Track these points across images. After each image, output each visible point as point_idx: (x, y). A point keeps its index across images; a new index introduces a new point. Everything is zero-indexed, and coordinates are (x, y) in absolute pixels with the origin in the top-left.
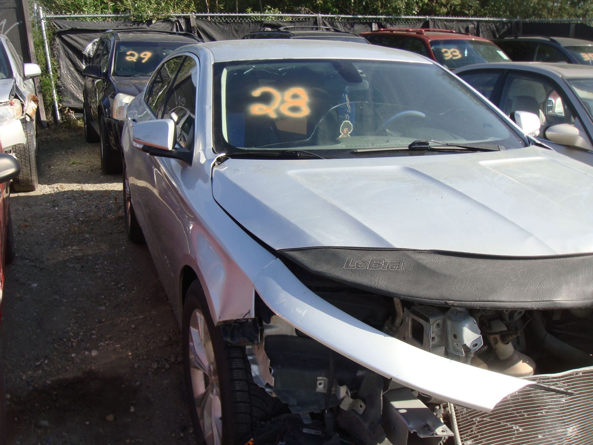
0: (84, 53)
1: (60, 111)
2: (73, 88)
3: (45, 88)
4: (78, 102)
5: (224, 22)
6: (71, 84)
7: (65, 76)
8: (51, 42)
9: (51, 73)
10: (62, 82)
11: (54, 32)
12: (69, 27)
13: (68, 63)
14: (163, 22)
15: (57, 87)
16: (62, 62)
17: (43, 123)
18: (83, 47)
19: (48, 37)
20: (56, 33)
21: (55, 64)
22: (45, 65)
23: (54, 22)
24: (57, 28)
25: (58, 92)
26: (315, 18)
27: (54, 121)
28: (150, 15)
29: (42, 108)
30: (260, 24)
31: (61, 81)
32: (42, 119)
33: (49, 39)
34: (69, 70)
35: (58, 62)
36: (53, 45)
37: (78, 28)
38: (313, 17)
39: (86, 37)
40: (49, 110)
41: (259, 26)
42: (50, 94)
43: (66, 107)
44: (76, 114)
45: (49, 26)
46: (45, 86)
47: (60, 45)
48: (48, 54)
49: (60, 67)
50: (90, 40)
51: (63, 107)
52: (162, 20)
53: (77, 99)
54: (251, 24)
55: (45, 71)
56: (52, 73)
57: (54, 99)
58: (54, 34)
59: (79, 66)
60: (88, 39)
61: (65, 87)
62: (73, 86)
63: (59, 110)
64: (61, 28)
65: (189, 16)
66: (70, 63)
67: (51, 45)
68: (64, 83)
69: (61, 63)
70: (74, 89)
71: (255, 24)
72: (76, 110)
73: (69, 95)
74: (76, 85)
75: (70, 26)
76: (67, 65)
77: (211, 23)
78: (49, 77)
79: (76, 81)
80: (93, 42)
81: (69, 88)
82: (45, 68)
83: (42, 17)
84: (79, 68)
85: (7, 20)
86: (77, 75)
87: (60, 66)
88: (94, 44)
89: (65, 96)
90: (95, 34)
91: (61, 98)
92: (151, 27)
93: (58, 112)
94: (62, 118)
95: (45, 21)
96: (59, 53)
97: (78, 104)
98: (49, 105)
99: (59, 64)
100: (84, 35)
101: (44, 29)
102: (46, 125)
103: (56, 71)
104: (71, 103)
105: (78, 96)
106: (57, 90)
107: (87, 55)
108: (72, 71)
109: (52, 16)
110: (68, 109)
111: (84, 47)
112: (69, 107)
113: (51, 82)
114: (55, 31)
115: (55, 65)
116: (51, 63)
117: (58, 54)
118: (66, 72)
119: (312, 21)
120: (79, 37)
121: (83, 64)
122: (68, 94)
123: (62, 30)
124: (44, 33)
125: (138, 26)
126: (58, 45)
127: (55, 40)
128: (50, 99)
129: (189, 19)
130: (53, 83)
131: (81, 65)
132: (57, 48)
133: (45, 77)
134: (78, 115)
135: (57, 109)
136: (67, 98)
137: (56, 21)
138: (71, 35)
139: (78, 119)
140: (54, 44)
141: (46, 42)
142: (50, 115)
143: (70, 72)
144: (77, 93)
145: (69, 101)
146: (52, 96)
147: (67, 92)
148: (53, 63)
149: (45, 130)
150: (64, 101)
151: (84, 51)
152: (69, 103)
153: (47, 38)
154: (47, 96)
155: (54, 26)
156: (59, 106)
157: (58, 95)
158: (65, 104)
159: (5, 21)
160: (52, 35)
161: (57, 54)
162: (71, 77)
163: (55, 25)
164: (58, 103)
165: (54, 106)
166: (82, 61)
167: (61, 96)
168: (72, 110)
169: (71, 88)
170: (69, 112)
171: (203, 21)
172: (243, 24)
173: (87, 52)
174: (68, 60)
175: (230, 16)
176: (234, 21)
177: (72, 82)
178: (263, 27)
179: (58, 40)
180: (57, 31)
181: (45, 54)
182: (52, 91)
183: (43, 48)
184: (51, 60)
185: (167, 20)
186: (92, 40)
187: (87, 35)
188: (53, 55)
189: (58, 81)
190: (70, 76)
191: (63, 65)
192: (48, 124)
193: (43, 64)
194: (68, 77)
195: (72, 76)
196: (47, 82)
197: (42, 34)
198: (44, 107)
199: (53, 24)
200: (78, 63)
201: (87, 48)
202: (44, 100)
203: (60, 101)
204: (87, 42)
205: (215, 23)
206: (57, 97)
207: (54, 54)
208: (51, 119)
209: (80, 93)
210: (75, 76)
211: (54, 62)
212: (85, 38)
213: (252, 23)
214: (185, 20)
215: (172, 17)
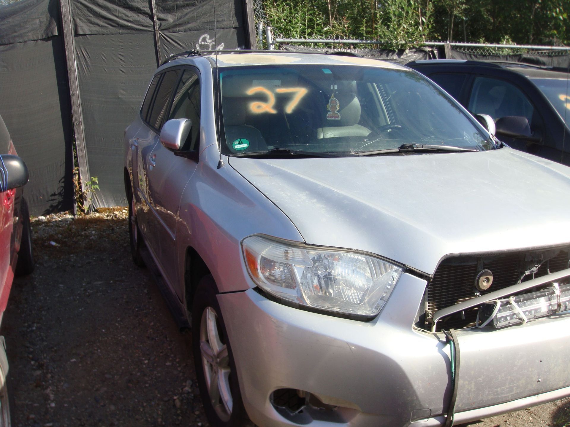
5: (480, 55)
14: (415, 52)
23: (285, 48)
28: (400, 42)
30: (518, 58)
52: (414, 50)
54: (508, 57)
65: (444, 45)
71: (512, 58)
77: (466, 56)
83: (270, 40)
85: (225, 45)
92: (402, 59)
109: (282, 39)
125: (387, 56)
129: (444, 49)
137: (287, 47)
159: (222, 46)
171: (459, 53)
185: (419, 50)
205: (470, 55)
214: (438, 51)
215: (425, 46)
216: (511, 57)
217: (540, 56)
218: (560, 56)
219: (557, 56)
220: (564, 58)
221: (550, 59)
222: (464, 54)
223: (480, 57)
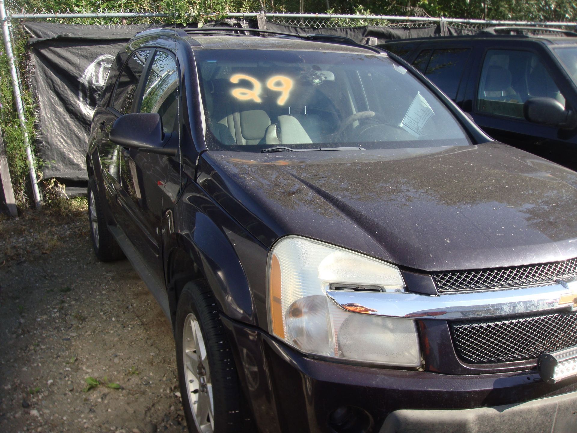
0: (81, 80)
1: (41, 184)
2: (62, 143)
3: (12, 145)
4: (71, 167)
6: (59, 135)
7: (47, 123)
8: (21, 63)
9: (23, 118)
10: (42, 134)
11: (27, 44)
12: (53, 35)
13: (53, 98)
14: (215, 26)
15: (35, 142)
16: (43, 97)
17: (10, 209)
18: (79, 70)
19: (16, 53)
20: (31, 45)
21: (30, 101)
22: (10, 104)
23: (27, 26)
24: (32, 37)
25: (36, 151)
26: (437, 24)
27: (30, 203)
28: (193, 14)
29: (8, 182)
30: (362, 30)
31: (41, 131)
32: (8, 201)
33: (19, 56)
34: (55, 111)
35: (35, 97)
36: (25, 68)
37: (70, 35)
38: (435, 22)
39: (84, 53)
40: (20, 184)
41: (361, 35)
42: (22, 155)
43: (51, 179)
44: (69, 190)
45: (17, 34)
46: (12, 141)
47: (37, 67)
48: (16, 84)
49: (39, 107)
50: (91, 58)
51: (46, 178)
52: (213, 23)
53: (71, 164)
55: (11, 113)
56: (25, 118)
57: (30, 163)
58: (27, 47)
59: (72, 104)
60: (88, 55)
61: (48, 142)
62: (62, 140)
63: (38, 184)
64: (39, 36)
65: (256, 16)
66: (57, 99)
67: (22, 67)
68: (47, 136)
69: (40, 99)
70: (64, 146)
71: (354, 31)
72: (69, 183)
73: (56, 155)
74: (68, 137)
75: (55, 33)
76: (51, 102)
78: (20, 125)
79: (68, 130)
80: (97, 61)
81: (55, 144)
82: (11, 110)
83: (4, 16)
84: (73, 107)
86: (69, 120)
87: (39, 105)
88: (99, 64)
89: (48, 159)
90: (101, 46)
91: (41, 163)
93: (36, 187)
94: (44, 196)
95: (10, 25)
96: (37, 81)
97: (72, 171)
98: (21, 176)
99: (36, 101)
100: (80, 49)
101: (8, 39)
102: (16, 211)
103: (32, 114)
104: (59, 170)
105: (71, 156)
106: (34, 147)
107: (86, 83)
108: (60, 113)
109: (23, 15)
110: (55, 182)
111: (82, 70)
112: (56, 178)
113: (22, 134)
114: (28, 42)
115: (28, 104)
116: (22, 100)
117: (34, 82)
118: (49, 116)
119: (433, 27)
120: (72, 53)
121: (79, 99)
122: (53, 155)
123: (40, 39)
124: (9, 45)
126: (34, 67)
127: (28, 58)
128: (22, 164)
129: (256, 21)
130: (26, 135)
131: (76, 102)
132: (33, 73)
133: (12, 126)
134: (73, 190)
135: (35, 181)
136: (53, 161)
137: (30, 24)
138: (58, 50)
139: (73, 197)
140: (27, 65)
141: (12, 61)
142: (23, 193)
143: (56, 114)
144: (70, 152)
145: (55, 167)
146: (25, 159)
147: (51, 150)
148: (26, 100)
149: (14, 223)
150: (48, 168)
151: (81, 76)
152: (57, 169)
153: (14, 55)
154: (17, 159)
155: (27, 33)
156: (38, 177)
157: (36, 156)
158: (49, 173)
160: (23, 49)
161: (32, 84)
162: (59, 124)
163: (29, 31)
164: (37, 171)
165: (29, 178)
166: (77, 95)
167: (41, 158)
168: (61, 184)
169: (59, 143)
170: (57, 186)
171: (278, 26)
172: (337, 31)
173: (87, 78)
174: (52, 94)
175: (317, 19)
176: (323, 26)
177: (61, 132)
178: (366, 36)
179: (34, 59)
180: (31, 41)
181: (11, 83)
182: (26, 151)
183: (6, 74)
184: (22, 95)
186: (96, 58)
187: (86, 49)
188: (25, 86)
189: (36, 131)
190: (56, 121)
191: (44, 102)
192: (20, 210)
193: (8, 103)
194: (53, 124)
195: (60, 122)
196: (16, 135)
197: (5, 49)
198: (12, 178)
199: (24, 29)
200: (71, 98)
201: (86, 71)
202: (10, 165)
203: (40, 168)
204: (85, 61)
205: (295, 29)
206: (33, 159)
207: (27, 82)
208: (24, 200)
209: (74, 152)
210: (66, 121)
211: (27, 98)
212: (82, 53)
213: (350, 29)
214: (248, 24)
215: (230, 18)
216: (352, 30)
217: (393, 29)
218: (422, 28)
219: (416, 28)
220: (426, 30)
221: (407, 32)
222: (287, 27)
223: (309, 30)
